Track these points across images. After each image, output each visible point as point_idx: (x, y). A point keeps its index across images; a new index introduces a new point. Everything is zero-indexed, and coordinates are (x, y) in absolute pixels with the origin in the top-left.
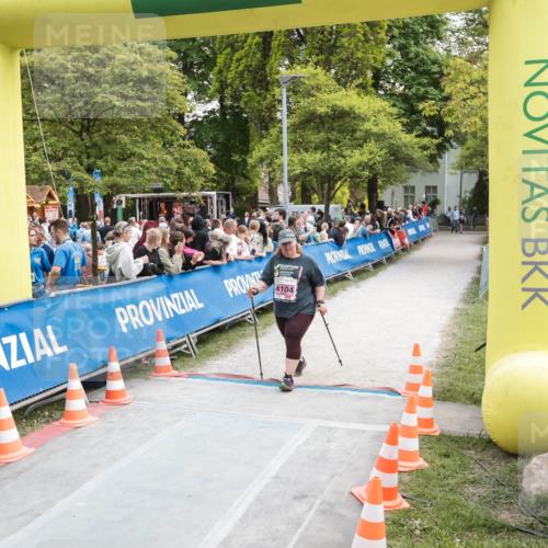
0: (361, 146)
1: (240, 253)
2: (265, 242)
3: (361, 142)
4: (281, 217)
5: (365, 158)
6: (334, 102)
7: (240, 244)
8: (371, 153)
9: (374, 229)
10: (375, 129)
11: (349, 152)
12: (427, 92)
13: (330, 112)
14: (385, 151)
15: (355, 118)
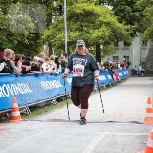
0: (98, 28)
1: (47, 70)
2: (58, 67)
3: (98, 26)
4: (64, 56)
5: (100, 34)
6: (84, 8)
7: (47, 66)
8: (103, 32)
9: (105, 69)
10: (104, 20)
11: (92, 31)
12: (125, 8)
13: (82, 12)
14: (110, 30)
15: (94, 15)
